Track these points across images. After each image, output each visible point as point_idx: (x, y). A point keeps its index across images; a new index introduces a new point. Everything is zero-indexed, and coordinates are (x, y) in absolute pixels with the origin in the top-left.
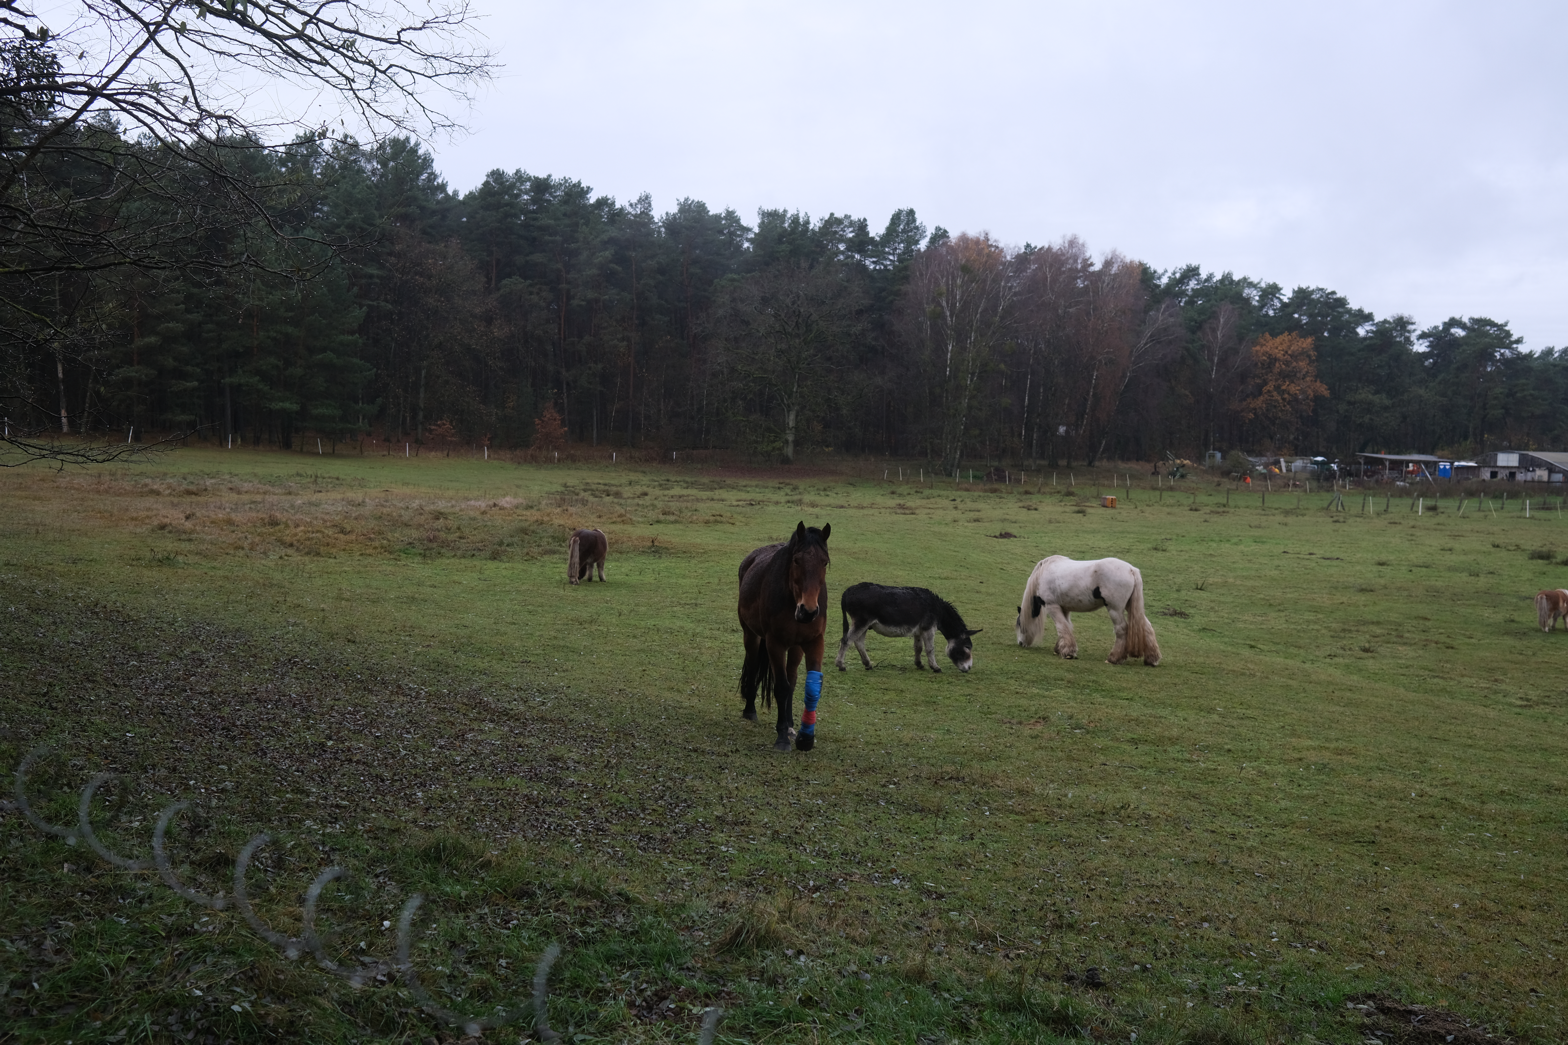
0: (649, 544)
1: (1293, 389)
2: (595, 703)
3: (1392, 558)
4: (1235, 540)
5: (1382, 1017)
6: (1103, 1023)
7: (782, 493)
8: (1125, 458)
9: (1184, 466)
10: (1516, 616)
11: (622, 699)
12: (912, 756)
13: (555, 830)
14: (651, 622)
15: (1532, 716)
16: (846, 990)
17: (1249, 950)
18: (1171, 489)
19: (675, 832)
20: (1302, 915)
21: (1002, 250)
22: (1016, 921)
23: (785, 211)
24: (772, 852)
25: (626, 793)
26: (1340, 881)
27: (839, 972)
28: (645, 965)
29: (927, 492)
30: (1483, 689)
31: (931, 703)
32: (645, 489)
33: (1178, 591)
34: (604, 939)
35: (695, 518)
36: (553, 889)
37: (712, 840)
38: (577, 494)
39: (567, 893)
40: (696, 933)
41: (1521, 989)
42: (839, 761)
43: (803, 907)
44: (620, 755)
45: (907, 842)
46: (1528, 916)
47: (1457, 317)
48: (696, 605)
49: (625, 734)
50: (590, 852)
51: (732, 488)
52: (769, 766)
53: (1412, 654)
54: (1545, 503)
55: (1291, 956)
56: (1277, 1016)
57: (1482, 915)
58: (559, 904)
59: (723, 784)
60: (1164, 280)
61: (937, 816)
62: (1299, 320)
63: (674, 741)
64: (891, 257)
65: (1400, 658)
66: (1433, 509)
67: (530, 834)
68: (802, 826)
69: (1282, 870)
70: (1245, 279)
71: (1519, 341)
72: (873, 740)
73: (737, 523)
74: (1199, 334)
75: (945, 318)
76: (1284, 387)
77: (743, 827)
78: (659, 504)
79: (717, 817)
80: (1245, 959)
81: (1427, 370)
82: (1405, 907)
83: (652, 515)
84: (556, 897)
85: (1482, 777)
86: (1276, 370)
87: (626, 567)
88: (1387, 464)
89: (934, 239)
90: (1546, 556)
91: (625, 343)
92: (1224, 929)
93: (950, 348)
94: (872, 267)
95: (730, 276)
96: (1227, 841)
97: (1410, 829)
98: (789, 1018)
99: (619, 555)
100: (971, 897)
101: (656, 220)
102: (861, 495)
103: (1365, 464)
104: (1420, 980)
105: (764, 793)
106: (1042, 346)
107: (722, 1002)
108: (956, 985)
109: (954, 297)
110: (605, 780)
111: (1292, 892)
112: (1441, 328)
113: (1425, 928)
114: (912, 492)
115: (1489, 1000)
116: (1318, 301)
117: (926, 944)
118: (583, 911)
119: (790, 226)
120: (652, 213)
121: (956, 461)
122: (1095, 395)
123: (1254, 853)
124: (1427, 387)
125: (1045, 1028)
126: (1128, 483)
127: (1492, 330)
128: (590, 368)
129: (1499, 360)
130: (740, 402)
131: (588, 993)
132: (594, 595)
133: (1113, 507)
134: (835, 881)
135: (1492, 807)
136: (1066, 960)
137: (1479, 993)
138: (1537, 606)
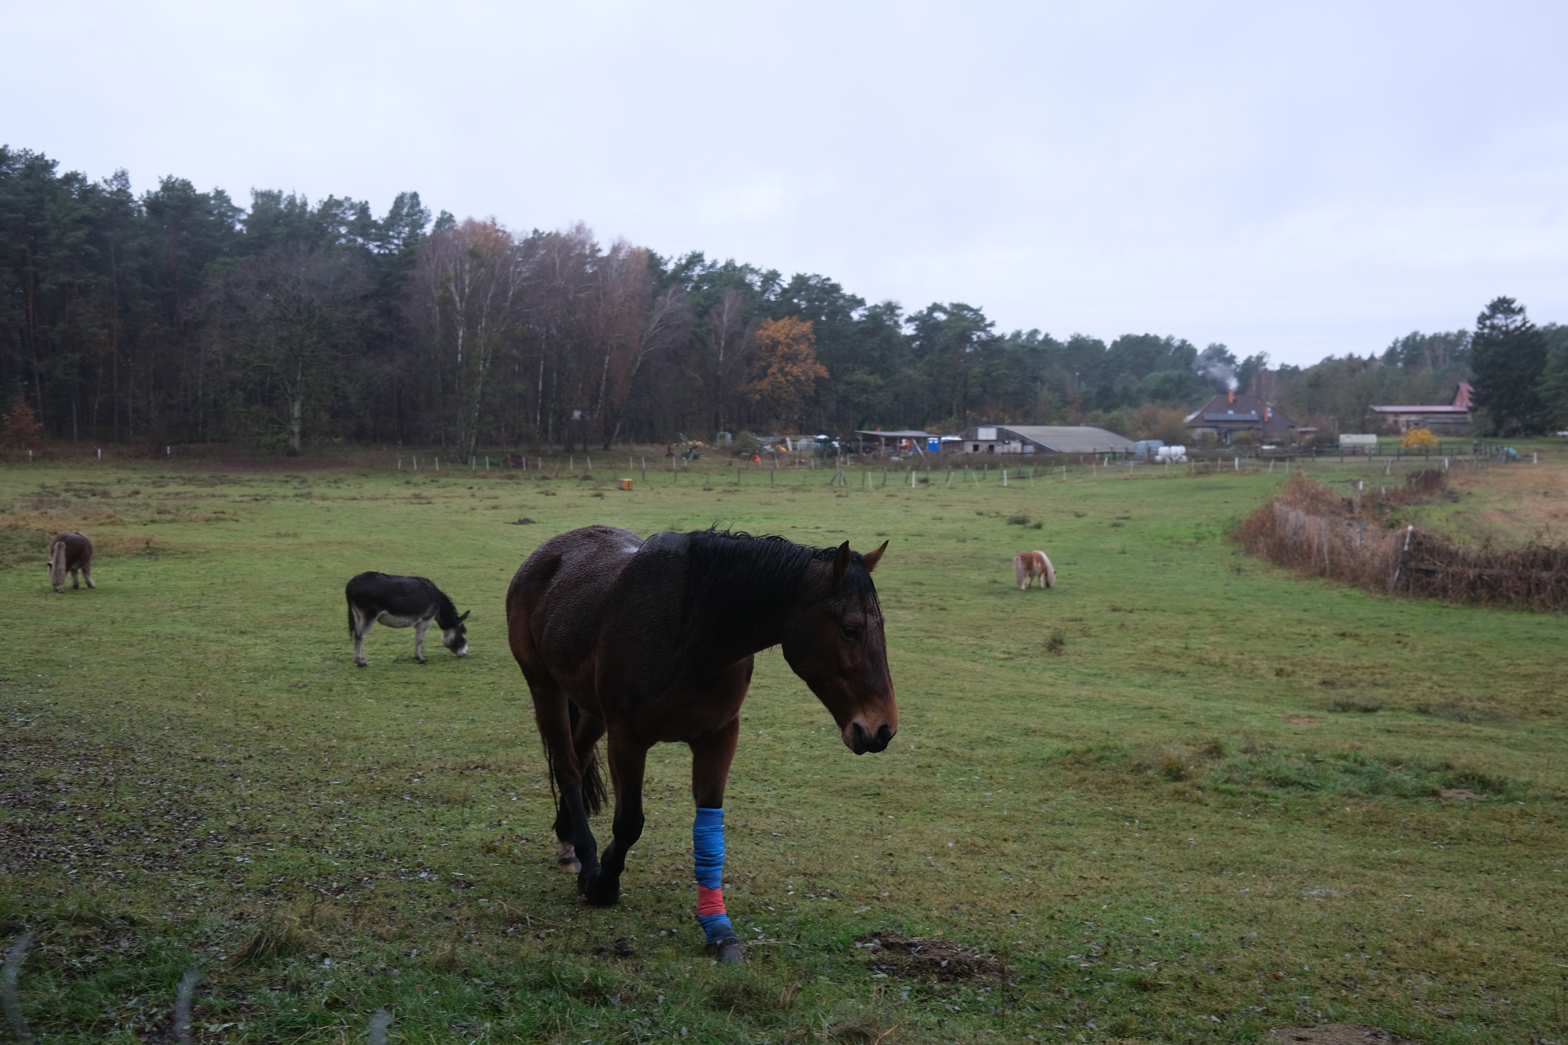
0: (143, 545)
1: (796, 371)
2: (87, 719)
3: (890, 528)
4: (746, 517)
5: (887, 952)
6: (632, 989)
7: (290, 486)
8: (639, 441)
9: (696, 447)
10: (998, 577)
11: (119, 712)
12: (437, 748)
13: (45, 858)
14: (148, 629)
15: (1013, 668)
16: (374, 988)
17: (767, 904)
18: (685, 470)
19: (184, 847)
20: (815, 868)
21: (509, 236)
22: (545, 901)
23: (280, 192)
24: (291, 857)
25: (127, 811)
26: (849, 833)
27: (366, 971)
28: (154, 988)
29: (443, 481)
30: (971, 645)
31: (454, 693)
32: (137, 487)
34: (107, 967)
35: (194, 516)
36: (44, 921)
37: (226, 851)
38: (58, 495)
39: (62, 923)
40: (211, 949)
41: (1003, 912)
42: (360, 759)
43: (326, 910)
44: (119, 772)
45: (434, 834)
46: (1010, 847)
47: (939, 302)
48: (199, 607)
49: (124, 749)
50: (87, 877)
51: (235, 483)
52: (286, 770)
53: (910, 617)
54: (1019, 473)
55: (806, 906)
56: (794, 963)
57: (972, 851)
58: (52, 937)
59: (236, 792)
60: (670, 267)
61: (464, 806)
62: (798, 305)
63: (180, 752)
64: (396, 241)
65: (900, 622)
66: (925, 481)
67: (15, 866)
68: (323, 829)
69: (797, 829)
70: (747, 266)
71: (992, 325)
72: (396, 735)
73: (242, 520)
74: (706, 318)
75: (453, 304)
76: (787, 369)
77: (259, 835)
78: (154, 503)
79: (231, 827)
80: (764, 914)
81: (915, 351)
82: (907, 850)
83: (146, 515)
84: (49, 929)
85: (971, 726)
86: (779, 353)
87: (118, 571)
88: (883, 440)
89: (440, 223)
90: (1021, 521)
91: (106, 331)
92: (745, 888)
93: (461, 334)
94: (376, 251)
95: (222, 259)
96: (747, 805)
97: (910, 779)
98: (314, 1023)
99: (109, 559)
100: (500, 882)
101: (135, 198)
102: (374, 486)
103: (864, 440)
104: (918, 915)
105: (281, 798)
106: (554, 331)
107: (242, 1016)
108: (487, 969)
109: (463, 283)
110: (102, 799)
111: (806, 847)
112: (925, 312)
113: (924, 867)
114: (428, 480)
115: (977, 925)
116: (815, 287)
117: (455, 934)
118: (81, 940)
119: (286, 207)
120: (130, 191)
121: (472, 448)
122: (607, 379)
123: (772, 814)
124: (915, 368)
125: (575, 1000)
126: (644, 465)
127: (969, 315)
128: (66, 358)
129: (976, 343)
130: (240, 393)
131: (89, 1026)
132: (82, 603)
133: (630, 490)
134: (360, 880)
135: (980, 753)
136: (595, 933)
137: (969, 920)
138: (1014, 567)
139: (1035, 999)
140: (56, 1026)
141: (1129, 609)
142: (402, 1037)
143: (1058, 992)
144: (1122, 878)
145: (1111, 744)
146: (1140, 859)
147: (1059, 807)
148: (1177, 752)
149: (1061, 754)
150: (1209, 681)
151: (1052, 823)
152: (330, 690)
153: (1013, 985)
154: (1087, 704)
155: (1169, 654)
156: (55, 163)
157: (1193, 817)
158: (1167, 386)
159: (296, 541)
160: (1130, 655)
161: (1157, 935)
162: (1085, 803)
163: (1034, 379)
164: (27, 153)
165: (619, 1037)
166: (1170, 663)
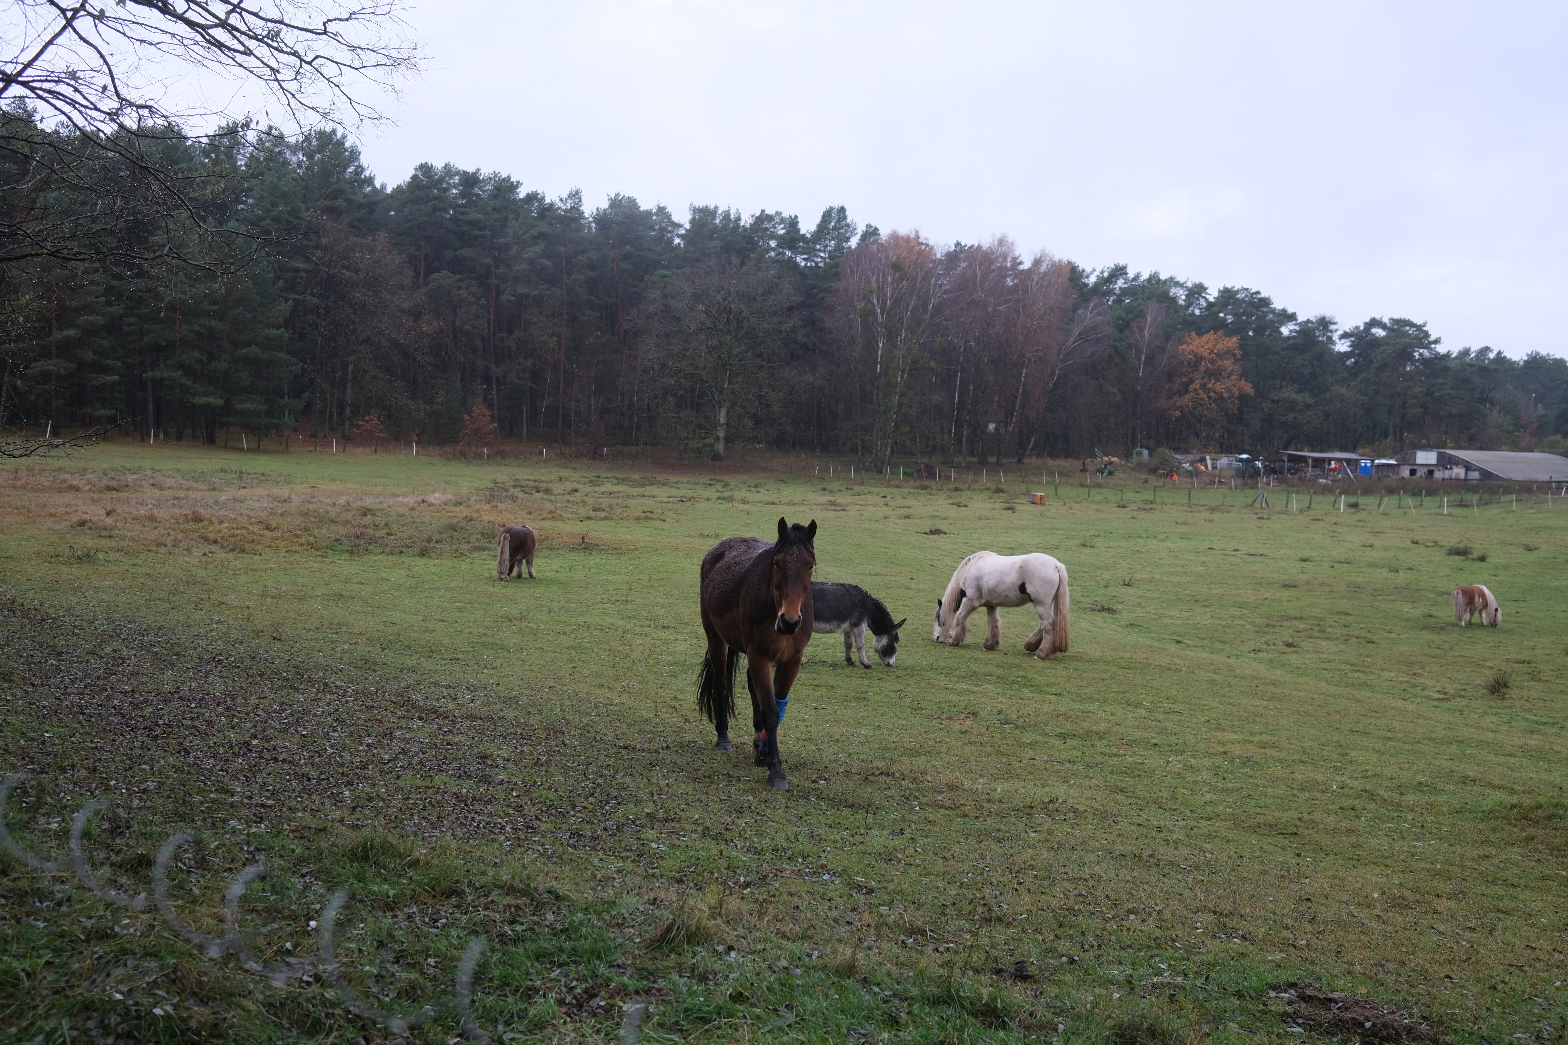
0: (579, 540)
1: (1219, 387)
2: (525, 700)
3: (1314, 554)
4: (1161, 537)
5: (1303, 1005)
6: (1031, 1015)
7: (713, 489)
8: (1054, 455)
9: (1111, 463)
10: (1434, 611)
11: (552, 696)
12: (843, 751)
13: (484, 827)
14: (581, 619)
15: (1449, 709)
16: (776, 986)
17: (1174, 941)
18: (1099, 486)
19: (605, 829)
20: (1226, 906)
21: (932, 249)
22: (945, 915)
23: (716, 207)
24: (702, 848)
25: (556, 791)
26: (1263, 873)
27: (770, 968)
28: (575, 962)
29: (858, 489)
30: (1402, 682)
31: (862, 699)
32: (575, 485)
33: (1106, 587)
34: (534, 937)
35: (625, 514)
36: (482, 887)
37: (643, 837)
38: (507, 491)
39: (496, 891)
40: (626, 930)
41: (1437, 976)
43: (733, 904)
44: (550, 753)
45: (838, 837)
46: (1443, 904)
47: (1378, 317)
48: (627, 601)
49: (555, 732)
50: (520, 850)
51: (664, 484)
52: (700, 763)
53: (1334, 649)
54: (1462, 501)
55: (1215, 946)
56: (1202, 1006)
57: (1400, 904)
58: (488, 903)
59: (654, 780)
60: (1093, 279)
61: (867, 811)
62: (1224, 320)
63: (605, 738)
64: (822, 254)
65: (1322, 653)
66: (1355, 506)
67: (459, 832)
68: (733, 823)
69: (1207, 862)
70: (1172, 278)
71: (1437, 341)
72: (804, 736)
73: (668, 520)
74: (1127, 332)
75: (875, 316)
76: (1209, 386)
77: (673, 824)
78: (590, 501)
79: (648, 813)
80: (1170, 950)
81: (1349, 369)
82: (1326, 897)
83: (583, 511)
84: (486, 895)
85: (1401, 769)
86: (1202, 369)
87: (556, 564)
88: (1310, 461)
89: (865, 237)
90: (1462, 553)
91: (555, 339)
92: (1150, 920)
93: (881, 345)
94: (803, 264)
95: (660, 272)
96: (1154, 834)
97: (1331, 821)
98: (719, 1014)
99: (549, 552)
100: (901, 891)
101: (586, 215)
102: (791, 492)
103: (1289, 461)
104: (1340, 968)
105: (695, 789)
106: (972, 343)
107: (653, 999)
108: (886, 979)
109: (885, 295)
110: (535, 778)
111: (1216, 884)
112: (1362, 328)
113: (1345, 917)
114: (843, 488)
115: (1406, 986)
116: (1243, 300)
117: (856, 939)
118: (513, 909)
119: (721, 222)
120: (582, 208)
121: (887, 458)
122: (1024, 392)
123: (1180, 846)
124: (1348, 386)
125: (974, 1021)
126: (1057, 479)
127: (1412, 330)
128: (520, 364)
129: (1418, 360)
130: (671, 399)
131: (518, 991)
132: (524, 592)
133: (1042, 504)
134: (766, 876)
135: (1410, 798)
136: (994, 953)
137: (1397, 980)
138: (1453, 601)
140: (489, 987)
142: (802, 1038)
145: (1564, 801)
147: (1501, 865)
149: (1505, 808)
151: (1494, 882)
154: (1537, 755)
162: (1533, 864)
163: (1483, 400)
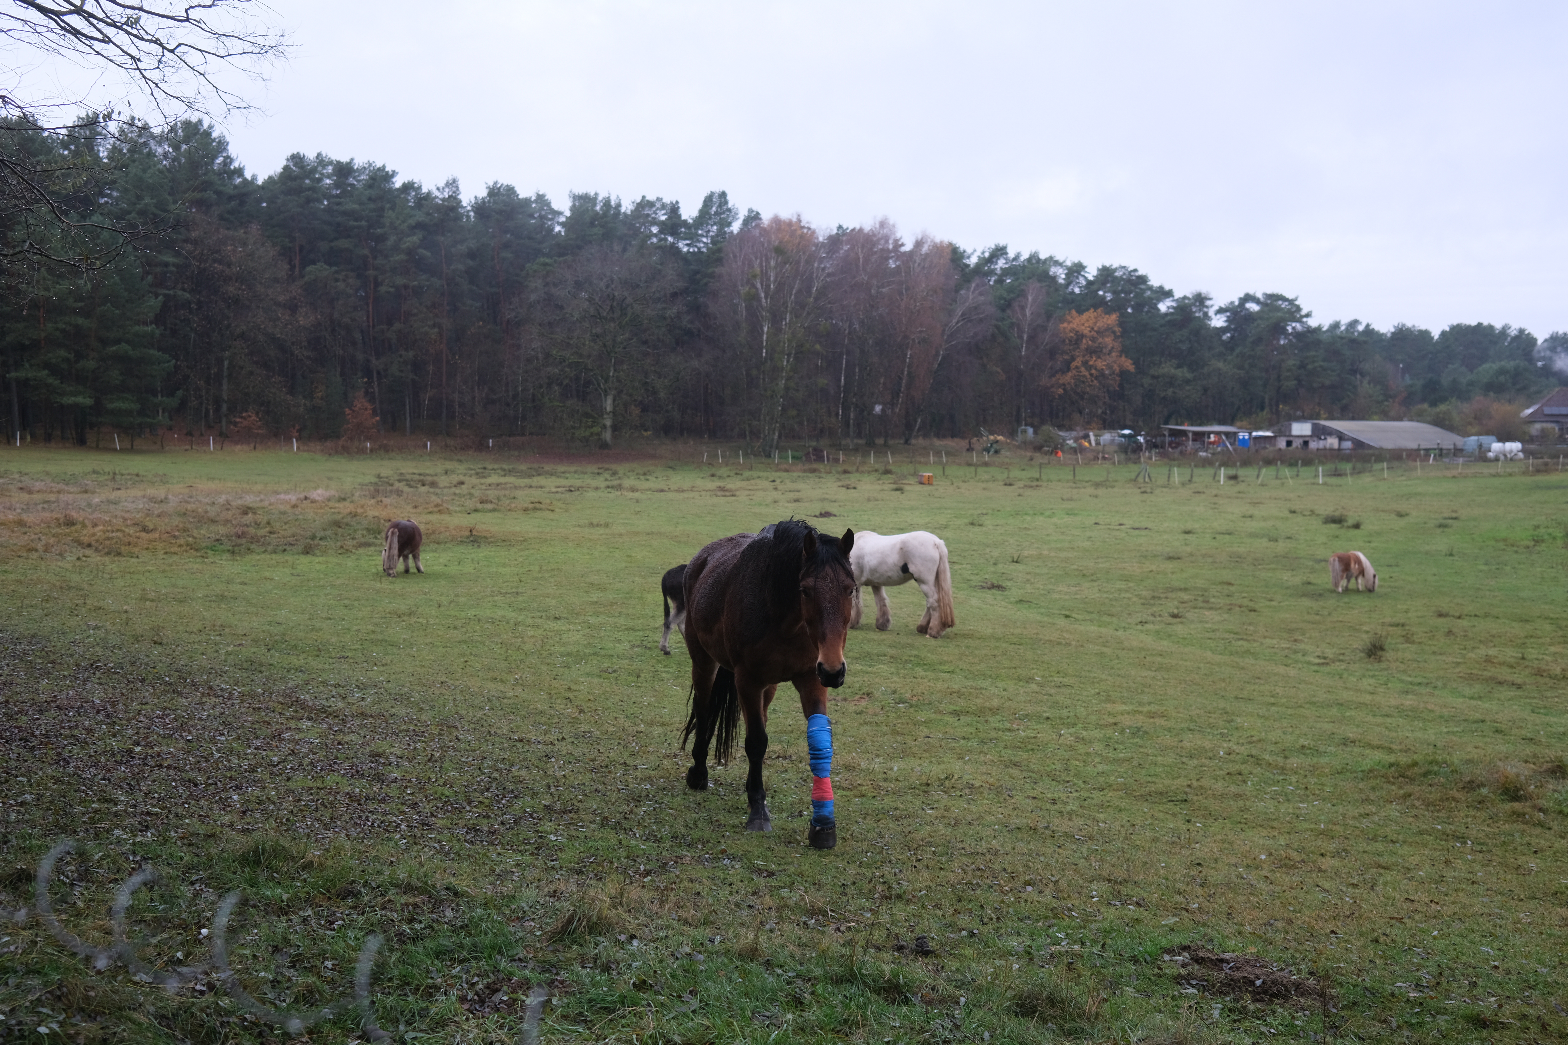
0: (468, 533)
1: (1100, 364)
2: (416, 696)
3: (1197, 526)
4: (1048, 513)
5: (1196, 967)
6: (933, 989)
7: (601, 478)
8: (940, 435)
9: (997, 442)
10: (1313, 578)
11: (444, 692)
13: (379, 827)
14: (471, 613)
15: (1329, 673)
16: (679, 972)
17: (1070, 910)
18: (986, 464)
19: (502, 823)
20: (1120, 874)
21: (814, 232)
22: (846, 894)
23: (596, 194)
24: (601, 838)
25: (451, 786)
26: (1155, 840)
27: (673, 955)
28: (475, 958)
29: (747, 474)
30: (1283, 649)
32: (462, 478)
33: (995, 564)
34: (433, 934)
35: (513, 505)
36: (378, 887)
37: (541, 829)
38: (392, 485)
39: (394, 890)
40: (527, 923)
41: (1323, 932)
42: (666, 745)
43: (634, 892)
44: (444, 749)
45: (737, 822)
46: (1328, 863)
47: (1251, 292)
48: (517, 593)
49: (449, 727)
50: (416, 848)
51: (551, 474)
53: (1217, 618)
54: (1336, 470)
55: (1111, 914)
56: (1099, 972)
57: (1286, 865)
58: (385, 902)
59: (550, 773)
60: (973, 260)
62: (1104, 297)
63: (499, 732)
64: (705, 240)
65: (1207, 622)
66: (1234, 477)
67: (353, 833)
68: (631, 812)
69: (1101, 832)
70: (1051, 258)
71: (1308, 315)
73: (557, 510)
74: (1009, 312)
75: (759, 300)
76: (1091, 363)
77: (571, 815)
78: (477, 493)
79: (545, 806)
80: (1067, 919)
81: (1225, 344)
82: (1216, 861)
83: (470, 504)
84: (382, 895)
85: (1284, 733)
86: (1083, 346)
87: (444, 557)
88: (1190, 435)
89: (747, 221)
90: (1337, 521)
91: (436, 330)
92: (1047, 891)
93: (766, 329)
94: (685, 249)
95: (542, 260)
96: (1048, 806)
97: (1219, 786)
98: (623, 1003)
99: (436, 546)
100: (801, 873)
101: (464, 204)
102: (681, 479)
103: (1170, 435)
104: (1230, 929)
105: (592, 780)
106: (857, 326)
107: (556, 991)
108: (789, 961)
109: (768, 279)
110: (429, 774)
111: (1110, 853)
112: (1237, 303)
113: (1235, 880)
114: (732, 474)
115: (1293, 944)
116: (1121, 278)
117: (758, 922)
118: (411, 908)
119: (601, 209)
120: (460, 197)
121: (775, 442)
122: (909, 373)
123: (1074, 817)
124: (1225, 361)
125: (877, 998)
126: (944, 459)
127: (1284, 305)
128: (401, 356)
129: (1291, 334)
130: (556, 388)
131: (418, 990)
132: (411, 586)
133: (930, 484)
134: (666, 864)
135: (1294, 761)
136: (895, 930)
137: (1285, 938)
138: (1330, 569)
139: (1359, 1027)
140: (389, 987)
141: (1457, 614)
142: (707, 1023)
143: (1385, 1021)
144: (1453, 903)
145: (1440, 758)
146: (1473, 883)
147: (1381, 823)
148: (1515, 770)
149: (1383, 767)
150: (1549, 694)
151: (1374, 839)
152: (638, 677)
153: (1335, 1011)
154: (1412, 715)
155: (1503, 664)
156: (394, 173)
157: (1534, 841)
158: (1502, 378)
159: (607, 531)
160: (1458, 664)
161: (1496, 967)
162: (1411, 819)
163: (1354, 372)
164: (370, 165)
165: (921, 1038)
166: (1504, 674)
